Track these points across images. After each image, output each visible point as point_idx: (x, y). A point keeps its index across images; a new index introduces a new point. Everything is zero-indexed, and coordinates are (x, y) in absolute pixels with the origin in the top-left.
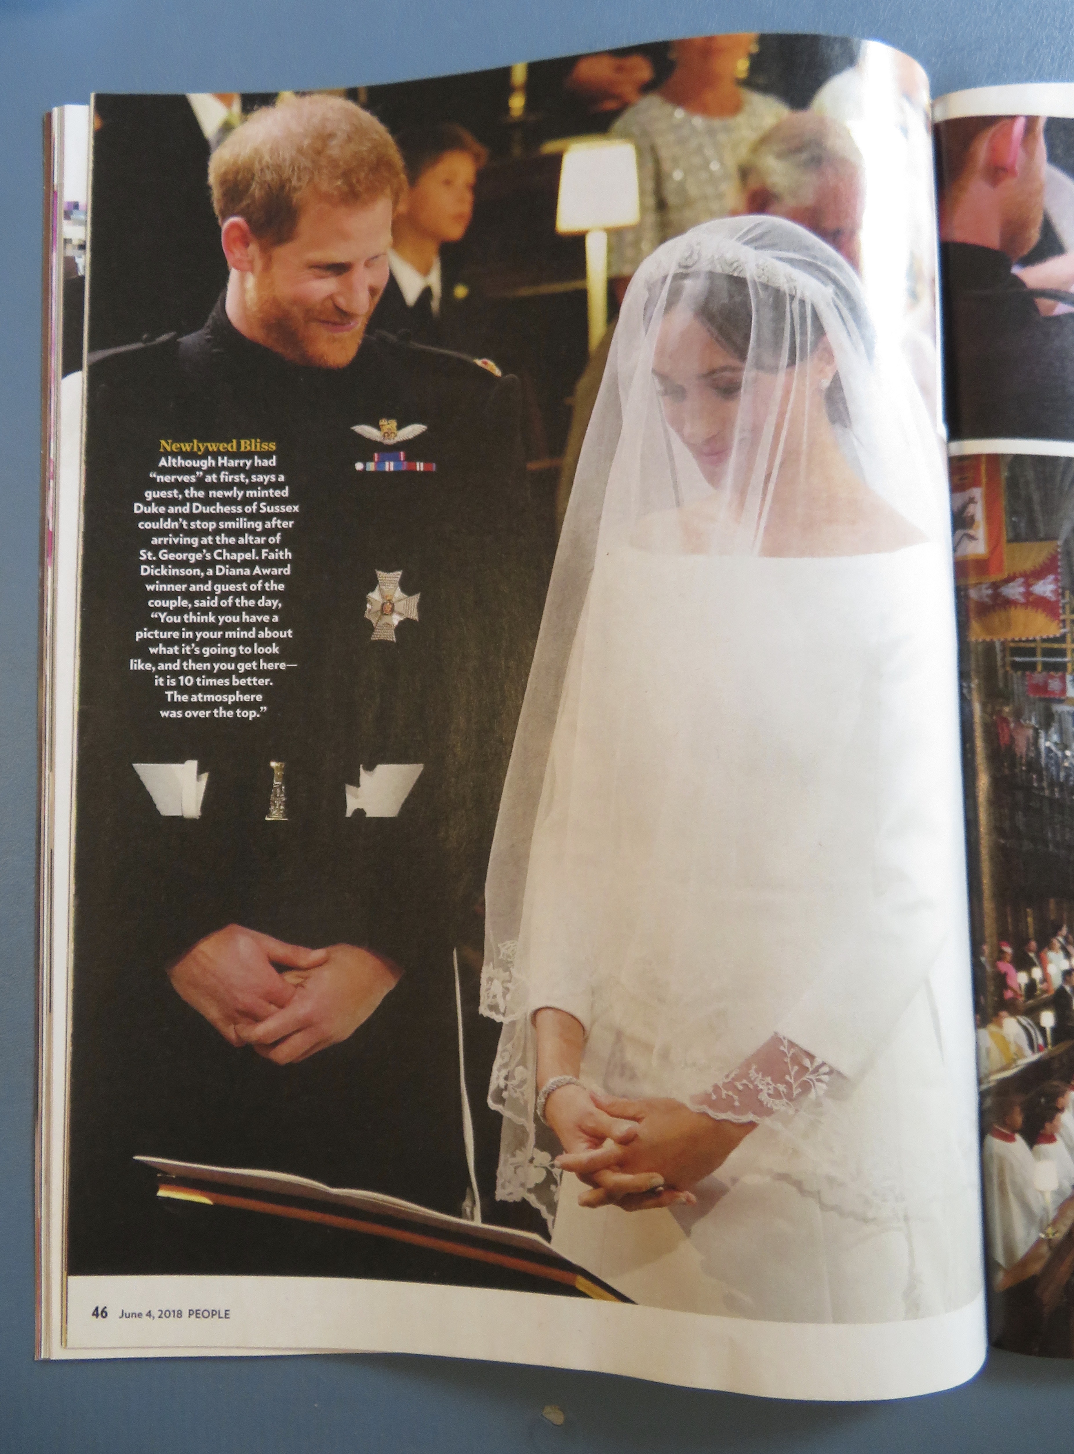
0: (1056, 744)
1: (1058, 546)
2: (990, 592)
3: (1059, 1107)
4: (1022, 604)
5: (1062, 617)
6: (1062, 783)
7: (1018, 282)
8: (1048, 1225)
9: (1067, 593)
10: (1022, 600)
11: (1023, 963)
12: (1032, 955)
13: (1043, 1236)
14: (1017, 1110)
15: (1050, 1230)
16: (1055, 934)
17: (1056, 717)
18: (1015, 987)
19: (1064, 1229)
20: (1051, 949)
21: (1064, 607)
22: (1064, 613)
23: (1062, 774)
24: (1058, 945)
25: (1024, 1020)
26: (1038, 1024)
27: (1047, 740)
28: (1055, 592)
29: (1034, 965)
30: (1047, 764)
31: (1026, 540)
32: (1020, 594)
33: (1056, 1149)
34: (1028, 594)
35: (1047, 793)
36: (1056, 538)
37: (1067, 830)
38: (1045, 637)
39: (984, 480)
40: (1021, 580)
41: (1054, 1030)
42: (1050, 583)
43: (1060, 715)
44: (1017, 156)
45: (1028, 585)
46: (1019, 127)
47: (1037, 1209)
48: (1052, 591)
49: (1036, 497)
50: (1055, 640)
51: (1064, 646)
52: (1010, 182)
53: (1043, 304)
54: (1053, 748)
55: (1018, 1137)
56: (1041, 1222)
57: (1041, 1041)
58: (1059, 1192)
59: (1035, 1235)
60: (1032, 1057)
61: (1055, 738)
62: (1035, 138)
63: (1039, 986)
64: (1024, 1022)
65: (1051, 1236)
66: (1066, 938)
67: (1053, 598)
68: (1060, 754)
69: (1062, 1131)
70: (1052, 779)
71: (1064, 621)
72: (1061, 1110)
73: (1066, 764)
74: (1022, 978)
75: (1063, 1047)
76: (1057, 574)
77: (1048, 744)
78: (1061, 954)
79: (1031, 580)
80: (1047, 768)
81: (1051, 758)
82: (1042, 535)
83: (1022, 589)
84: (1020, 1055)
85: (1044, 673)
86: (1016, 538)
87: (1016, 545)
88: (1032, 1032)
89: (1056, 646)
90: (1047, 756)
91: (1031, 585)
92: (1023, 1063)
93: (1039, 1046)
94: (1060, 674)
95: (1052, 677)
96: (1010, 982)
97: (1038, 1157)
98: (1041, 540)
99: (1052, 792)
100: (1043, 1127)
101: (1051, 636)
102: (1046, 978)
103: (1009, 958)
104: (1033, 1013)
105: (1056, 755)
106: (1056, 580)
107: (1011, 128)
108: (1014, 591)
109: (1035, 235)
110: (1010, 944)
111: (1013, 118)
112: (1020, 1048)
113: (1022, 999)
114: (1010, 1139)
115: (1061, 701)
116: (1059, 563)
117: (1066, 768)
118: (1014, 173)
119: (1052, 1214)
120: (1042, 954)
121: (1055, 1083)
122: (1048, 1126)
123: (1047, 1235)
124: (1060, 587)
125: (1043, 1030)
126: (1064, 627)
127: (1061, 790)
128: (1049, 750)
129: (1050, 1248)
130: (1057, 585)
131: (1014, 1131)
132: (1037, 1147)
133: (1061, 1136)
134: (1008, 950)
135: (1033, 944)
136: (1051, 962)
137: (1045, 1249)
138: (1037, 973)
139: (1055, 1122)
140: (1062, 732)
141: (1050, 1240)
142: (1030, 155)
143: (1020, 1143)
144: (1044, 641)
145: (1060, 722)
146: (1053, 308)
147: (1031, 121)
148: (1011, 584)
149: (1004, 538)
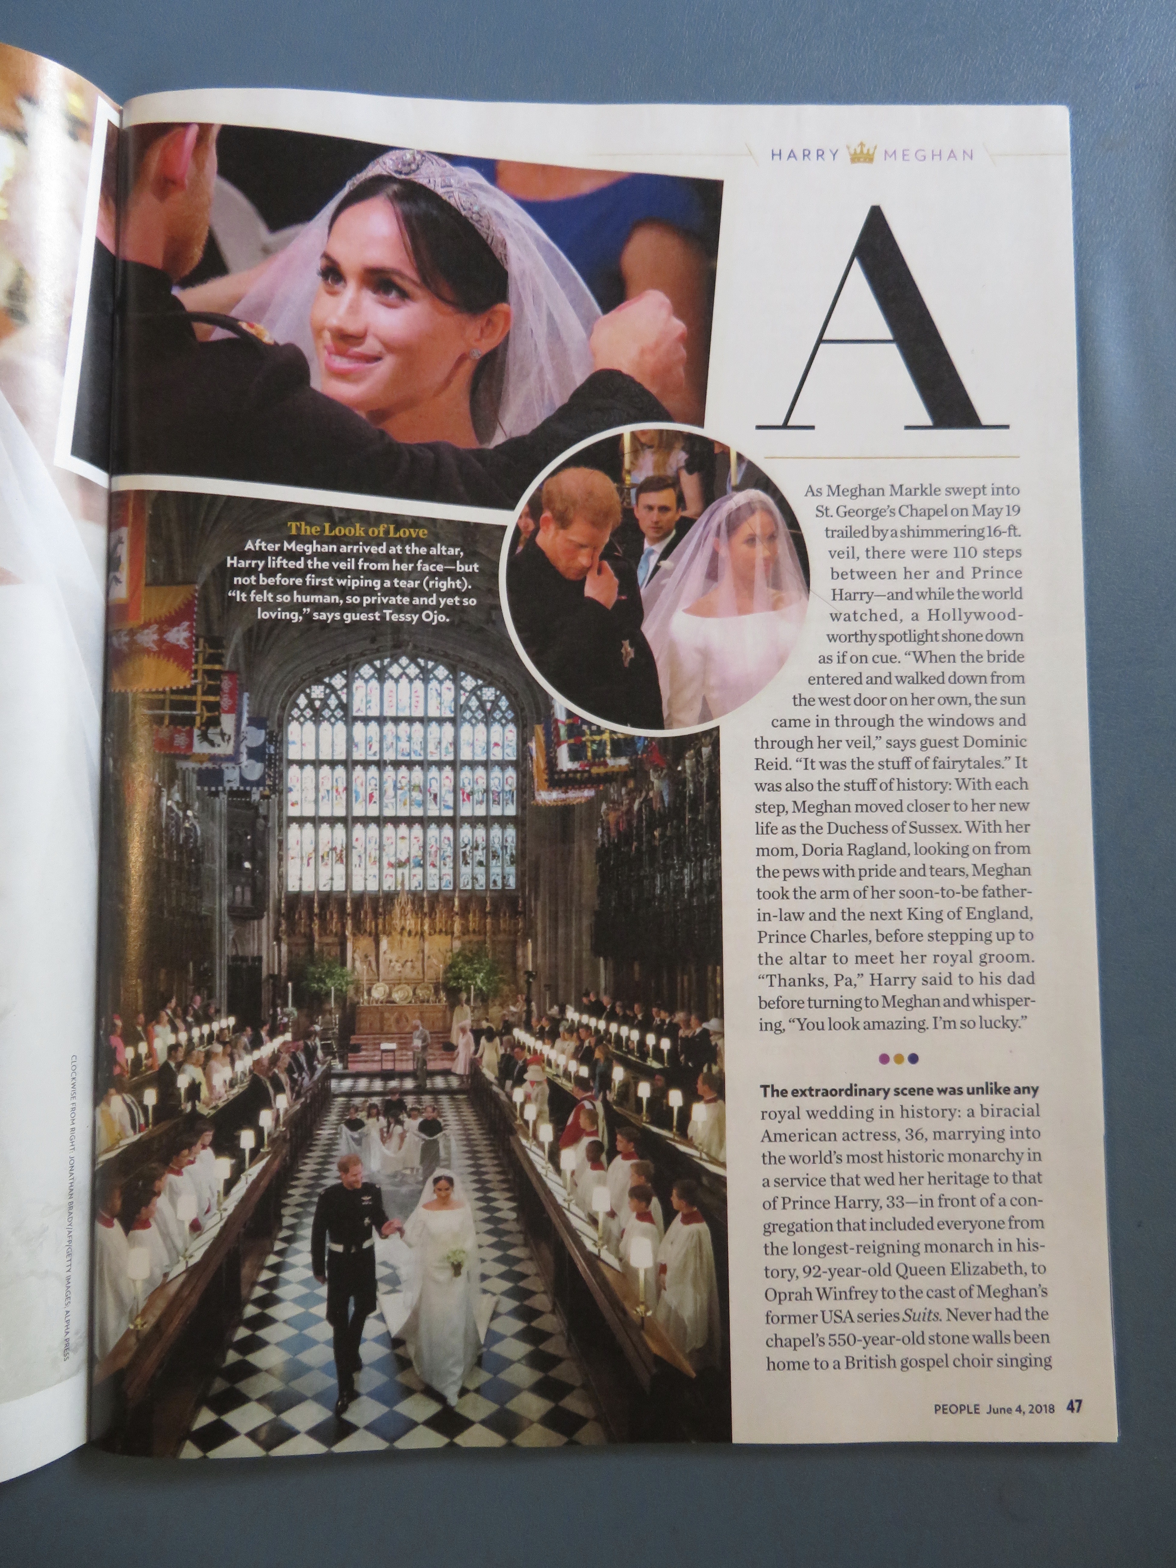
0: (177, 803)
1: (196, 591)
2: (127, 639)
3: (156, 1190)
4: (155, 653)
5: (194, 667)
6: (181, 846)
7: (177, 304)
8: (137, 1317)
9: (201, 641)
10: (155, 648)
11: (131, 1039)
12: (139, 1028)
13: (132, 1327)
14: (117, 1193)
15: (139, 1321)
16: (164, 1007)
17: (180, 775)
18: (123, 1063)
19: (152, 1320)
20: (158, 1022)
21: (196, 657)
22: (197, 662)
23: (182, 835)
24: (166, 1018)
25: (129, 1098)
26: (140, 1102)
27: (168, 799)
28: (188, 640)
29: (141, 1039)
30: (167, 824)
31: (163, 584)
32: (154, 641)
33: (149, 1235)
34: (161, 642)
35: (165, 855)
36: (194, 582)
37: (183, 894)
38: (174, 688)
39: (130, 519)
40: (155, 627)
41: (155, 1108)
42: (185, 630)
43: (184, 772)
44: (186, 166)
45: (161, 632)
46: (192, 134)
47: (128, 1300)
48: (185, 639)
49: (176, 537)
50: (185, 691)
51: (194, 698)
52: (178, 196)
53: (200, 328)
54: (175, 808)
55: (116, 1222)
56: (131, 1312)
57: (142, 1121)
58: (149, 1281)
59: (125, 1325)
60: (133, 1137)
61: (177, 797)
62: (207, 148)
63: (145, 1062)
64: (129, 1101)
65: (139, 1327)
66: (174, 1011)
67: (187, 647)
68: (181, 814)
69: (157, 1215)
70: (171, 842)
71: (196, 672)
72: (158, 1194)
73: (187, 825)
74: (129, 1053)
75: (165, 1126)
76: (191, 620)
77: (170, 803)
78: (168, 1028)
79: (165, 628)
80: (167, 829)
81: (172, 818)
82: (180, 578)
83: (156, 637)
84: (122, 1135)
85: (172, 727)
86: (154, 582)
87: (153, 589)
88: (135, 1111)
89: (186, 698)
90: (167, 815)
91: (165, 632)
92: (125, 1143)
93: (140, 1125)
94: (188, 728)
95: (180, 732)
96: (120, 1059)
97: (132, 1243)
98: (178, 584)
99: (170, 854)
100: (138, 1212)
101: (181, 687)
102: (151, 1054)
103: (119, 1031)
104: (137, 1091)
105: (177, 815)
106: (191, 628)
107: (184, 136)
108: (148, 638)
109: (198, 253)
110: (121, 1017)
111: (186, 125)
112: (123, 1127)
113: (128, 1076)
114: (109, 1224)
115: (186, 758)
116: (196, 609)
117: (186, 828)
118: (183, 186)
119: (142, 1304)
120: (150, 1028)
121: (153, 1165)
122: (143, 1210)
123: (136, 1326)
124: (194, 635)
125: (145, 1109)
126: (195, 678)
127: (180, 853)
128: (170, 809)
129: (138, 1339)
130: (191, 632)
131: (113, 1217)
132: (131, 1233)
133: (155, 1221)
134: (119, 1023)
135: (142, 1018)
136: (157, 1036)
137: (132, 1340)
138: (143, 1048)
139: (151, 1206)
140: (184, 791)
141: (138, 1331)
142: (200, 166)
143: (117, 1228)
144: (173, 692)
145: (184, 779)
146: (210, 333)
147: (205, 128)
148: (146, 631)
149: (143, 582)
